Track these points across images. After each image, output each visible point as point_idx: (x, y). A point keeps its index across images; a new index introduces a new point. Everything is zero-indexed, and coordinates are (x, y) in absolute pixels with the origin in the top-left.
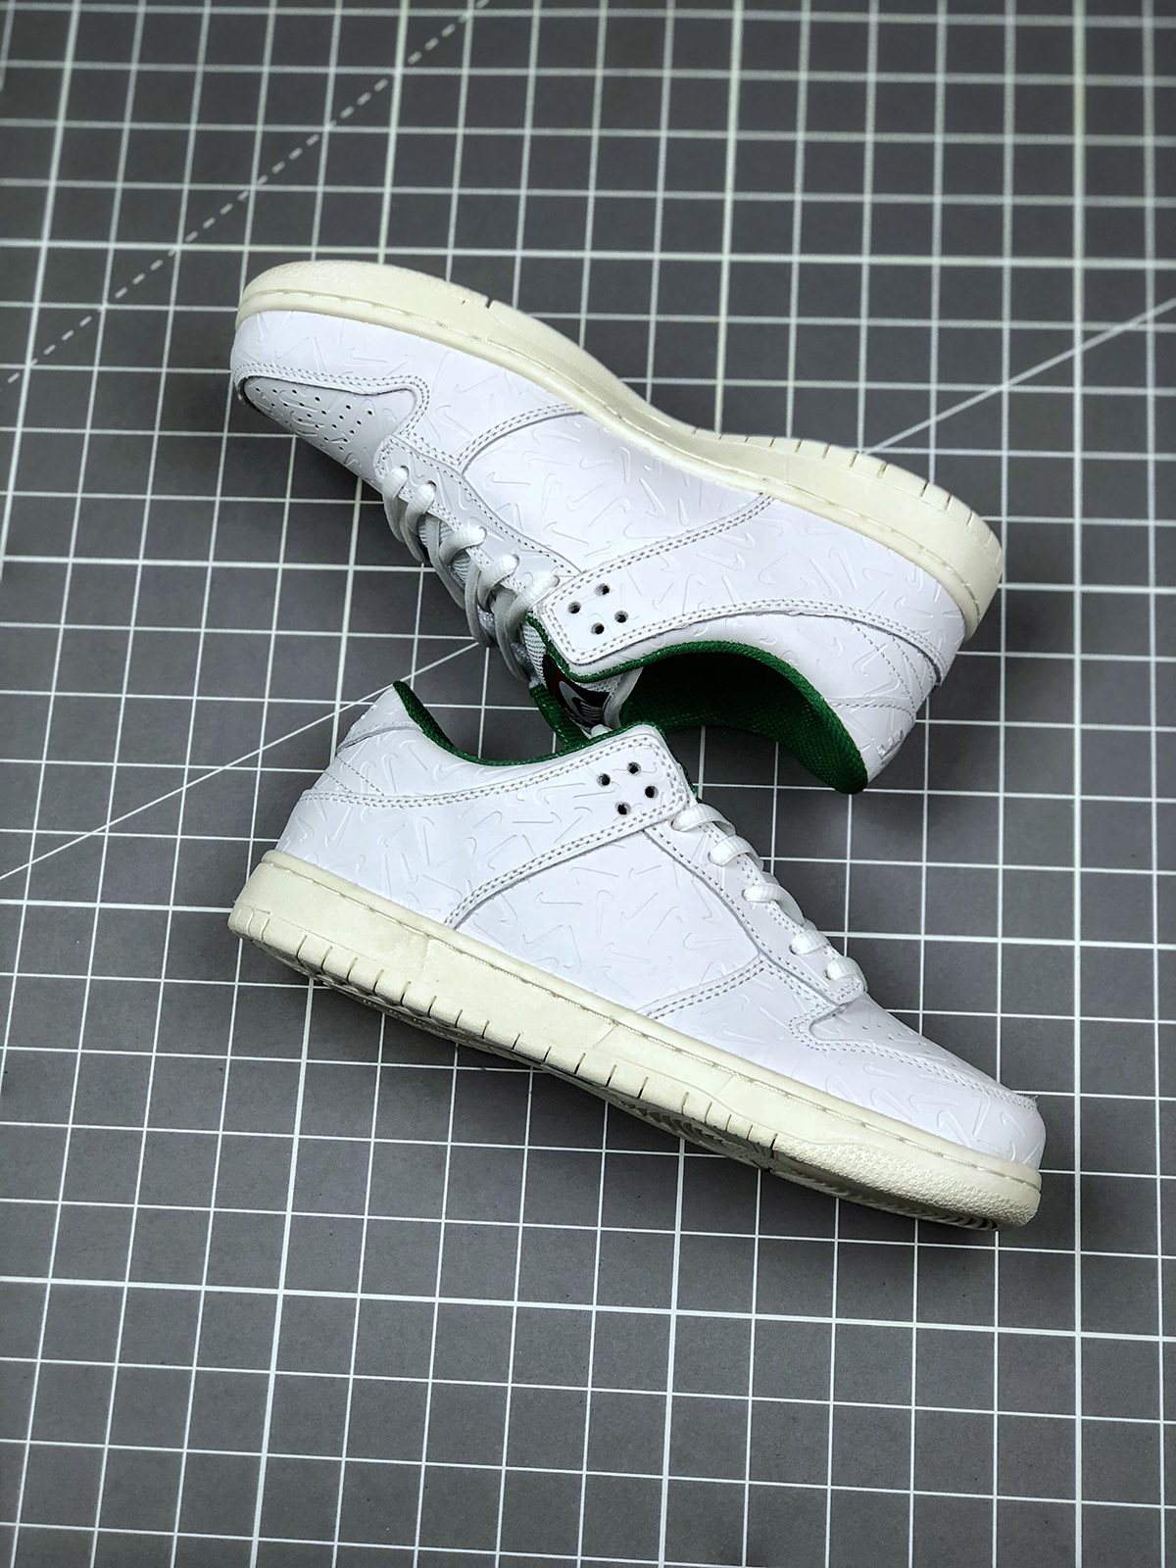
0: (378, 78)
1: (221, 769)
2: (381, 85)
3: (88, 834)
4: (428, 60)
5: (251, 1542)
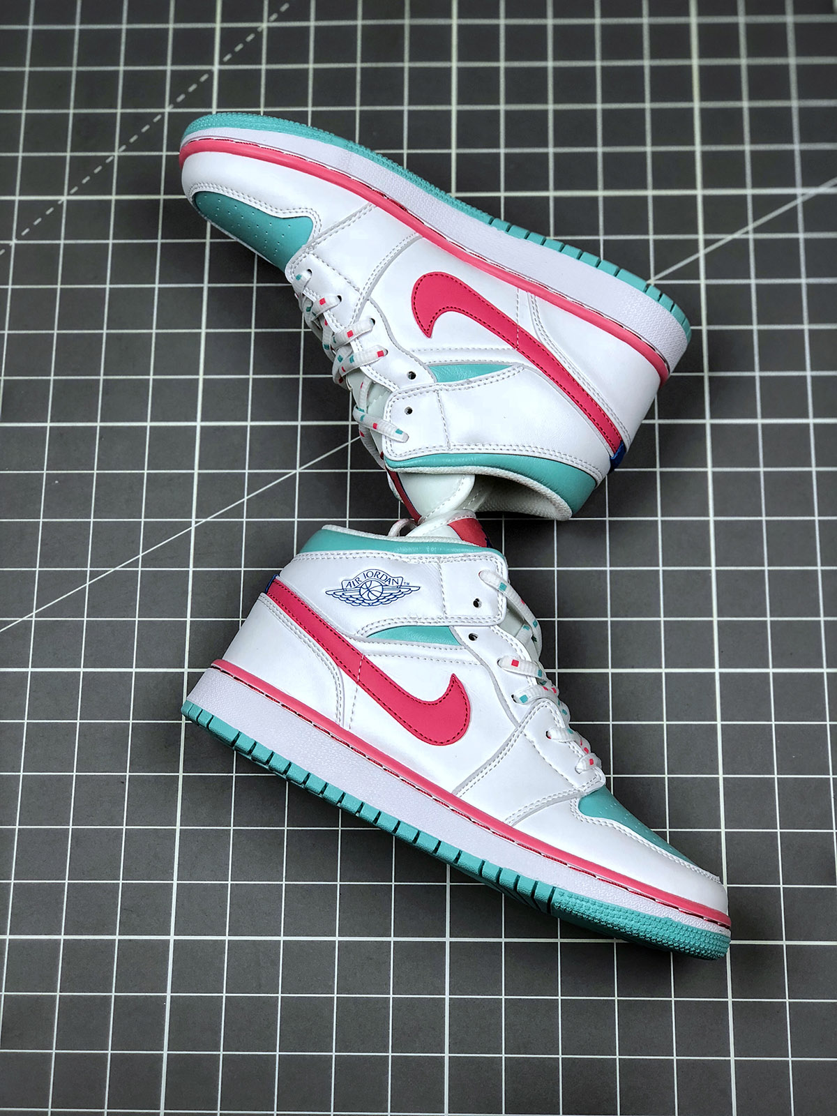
0: (202, 73)
1: (113, 570)
2: (204, 78)
3: (20, 620)
4: (236, 59)
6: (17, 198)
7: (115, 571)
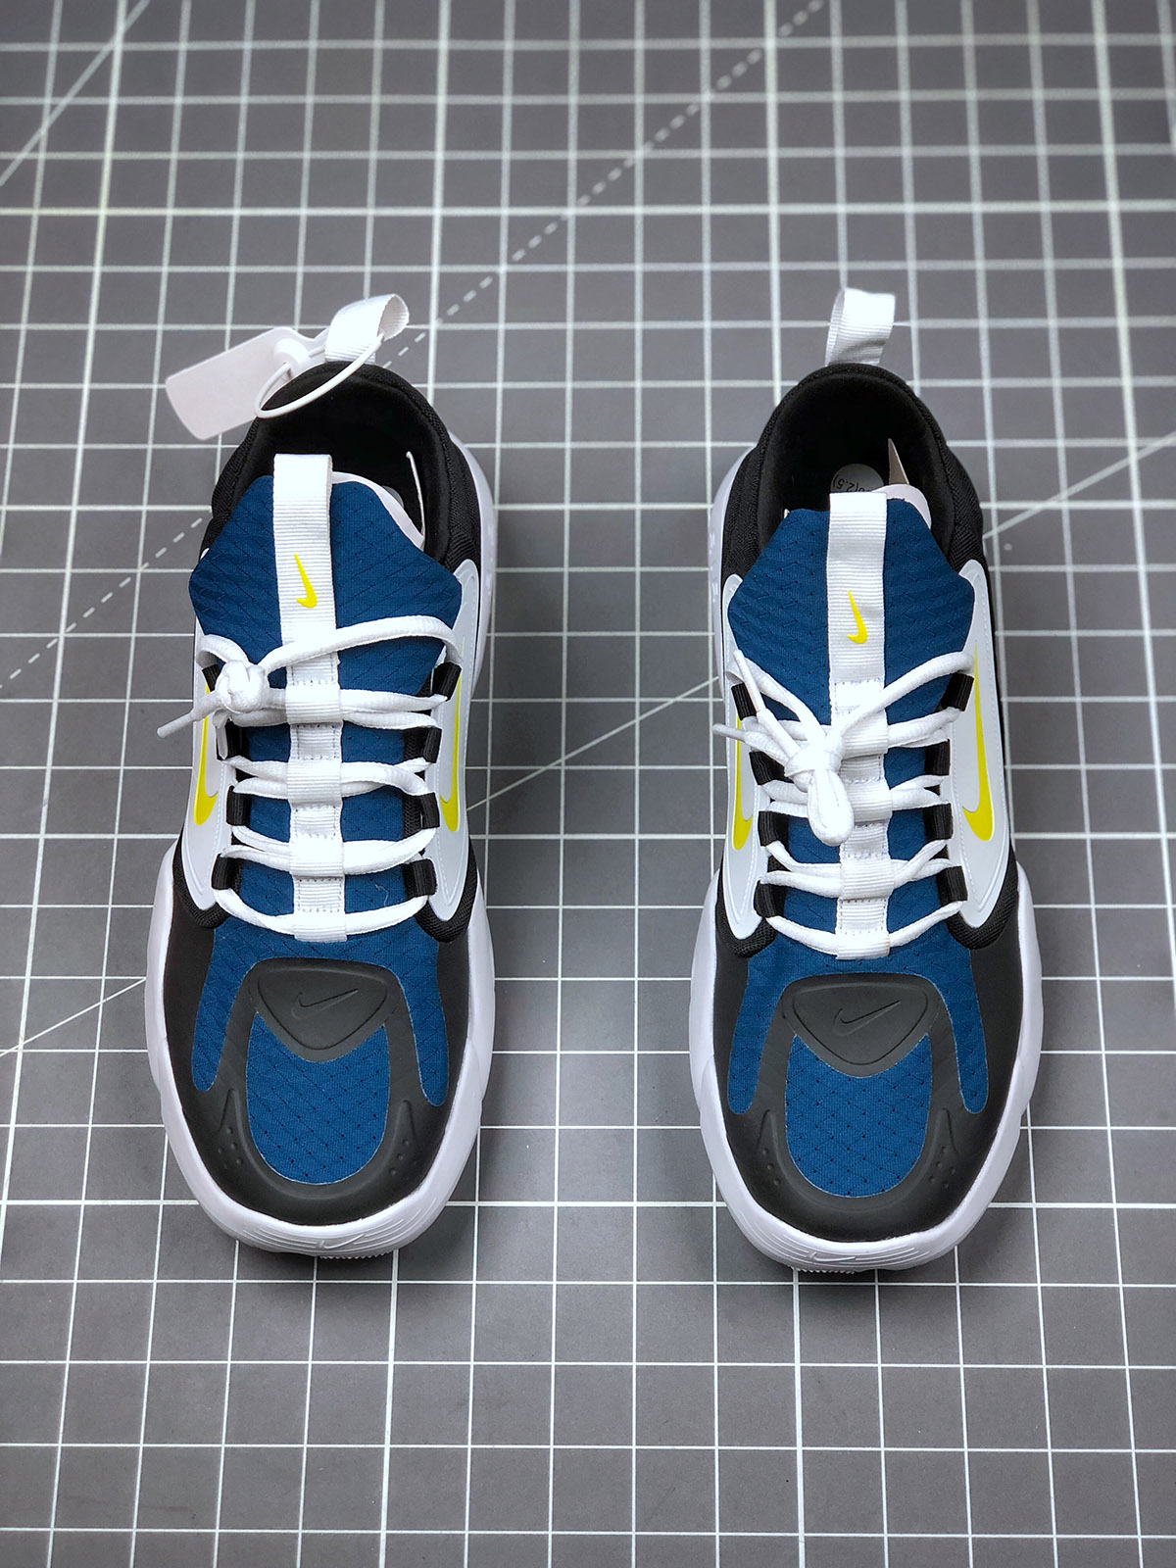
0: (748, 51)
1: (671, 701)
2: (754, 57)
3: (543, 769)
4: (799, 32)
5: (796, 1451)
6: (505, 211)
7: (675, 704)
